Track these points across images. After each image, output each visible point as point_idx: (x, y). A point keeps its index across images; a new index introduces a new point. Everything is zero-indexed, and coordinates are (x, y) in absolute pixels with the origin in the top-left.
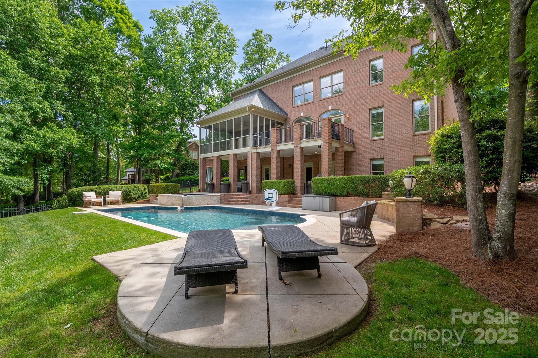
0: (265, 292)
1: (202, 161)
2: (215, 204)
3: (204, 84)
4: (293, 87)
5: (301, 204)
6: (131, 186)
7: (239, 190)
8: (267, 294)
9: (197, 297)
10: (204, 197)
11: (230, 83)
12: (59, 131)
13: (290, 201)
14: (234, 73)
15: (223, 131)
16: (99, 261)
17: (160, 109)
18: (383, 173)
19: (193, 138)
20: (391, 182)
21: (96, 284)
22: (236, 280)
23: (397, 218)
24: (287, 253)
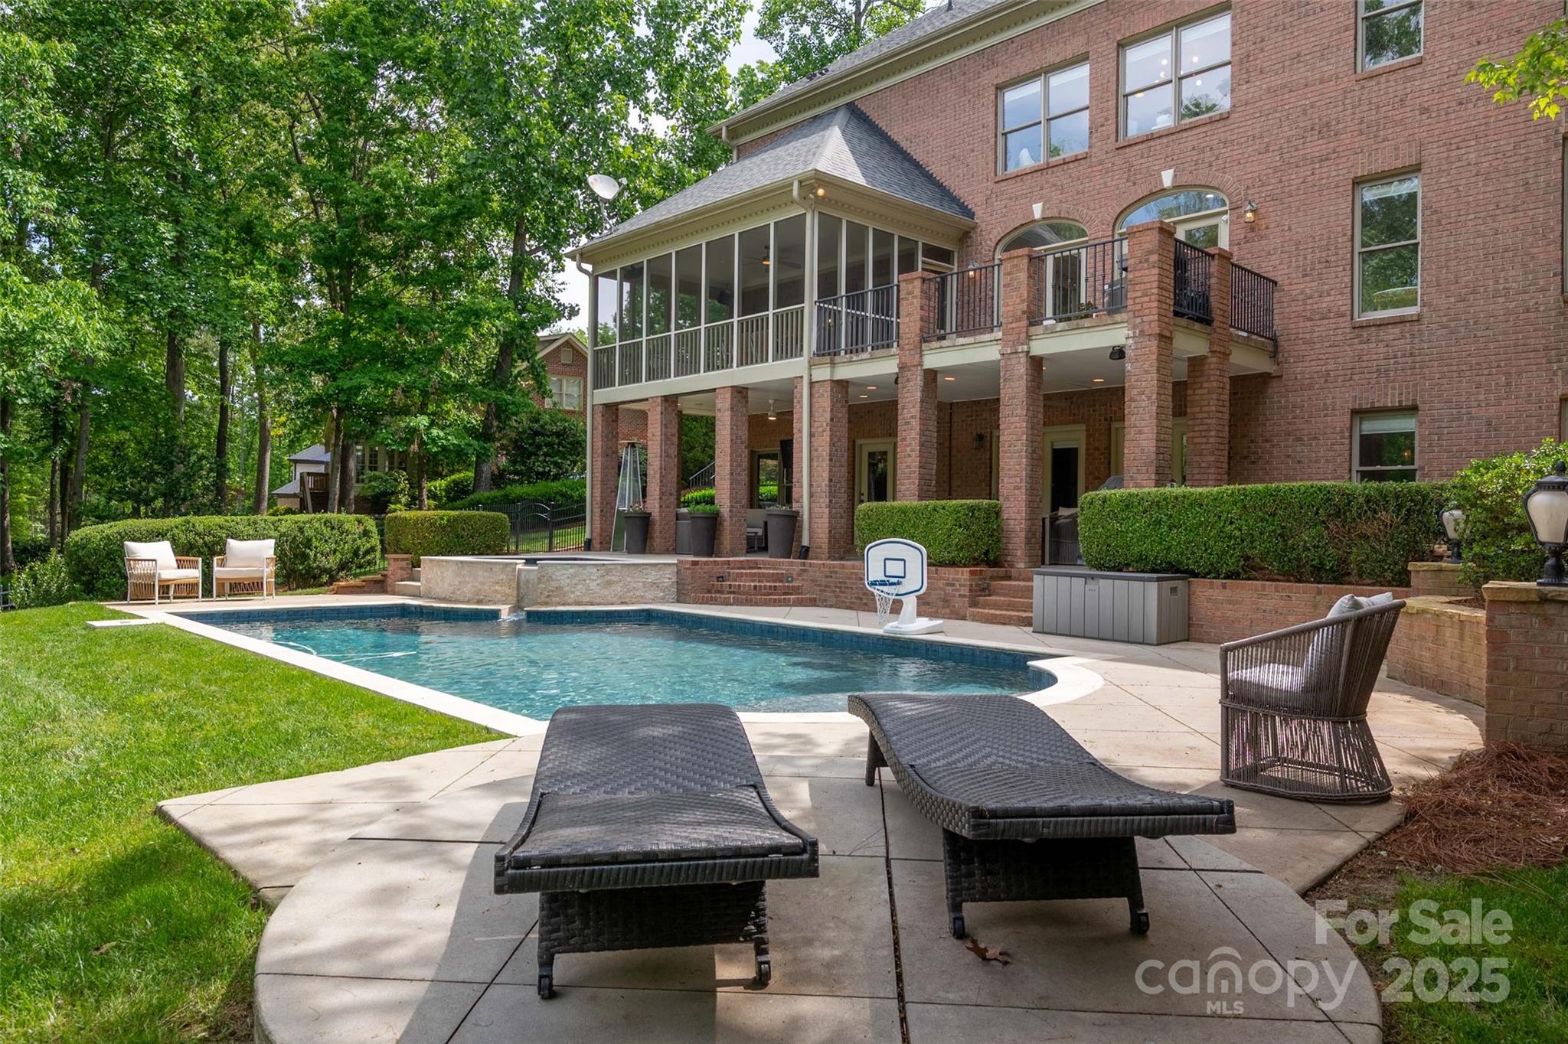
0: (891, 990)
1: (599, 418)
2: (653, 601)
3: (608, 88)
4: (1000, 88)
5: (1029, 608)
6: (311, 521)
7: (757, 545)
8: (901, 997)
9: (590, 992)
10: (608, 572)
11: (718, 78)
12: (30, 295)
13: (980, 593)
14: (736, 36)
15: (689, 287)
16: (188, 821)
17: (429, 197)
18: (1410, 476)
19: (560, 316)
20: (1457, 513)
21: (170, 914)
22: (761, 928)
23: (1490, 680)
24: (994, 814)
